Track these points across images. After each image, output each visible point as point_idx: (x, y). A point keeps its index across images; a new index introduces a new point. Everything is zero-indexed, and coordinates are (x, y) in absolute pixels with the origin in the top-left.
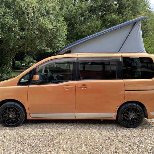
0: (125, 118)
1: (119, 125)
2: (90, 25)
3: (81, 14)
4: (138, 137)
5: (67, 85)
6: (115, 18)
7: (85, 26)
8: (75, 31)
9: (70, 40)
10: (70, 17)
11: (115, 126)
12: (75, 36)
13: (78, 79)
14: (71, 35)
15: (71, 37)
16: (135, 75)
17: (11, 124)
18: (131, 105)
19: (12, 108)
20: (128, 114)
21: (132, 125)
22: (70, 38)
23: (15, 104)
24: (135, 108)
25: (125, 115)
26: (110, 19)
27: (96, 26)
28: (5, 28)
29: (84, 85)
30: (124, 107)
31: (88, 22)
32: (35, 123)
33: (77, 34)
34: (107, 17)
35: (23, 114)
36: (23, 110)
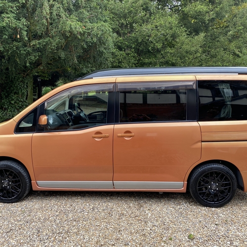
0: (203, 190)
1: (192, 202)
2: (158, 24)
3: (142, 6)
4: (222, 226)
5: (98, 133)
6: (201, 10)
7: (149, 26)
8: (133, 35)
9: (124, 51)
10: (124, 11)
11: (186, 203)
12: (134, 43)
13: (116, 121)
14: (127, 43)
15: (127, 46)
16: (222, 112)
17: (7, 198)
18: (213, 167)
19: (7, 171)
20: (207, 182)
21: (216, 201)
22: (125, 48)
23: (12, 165)
24: (220, 173)
25: (202, 184)
26: (191, 13)
27: (167, 25)
28: (6, 35)
29: (128, 132)
30: (200, 170)
31: (154, 19)
32: (48, 195)
33: (137, 40)
34: (187, 9)
35: (26, 182)
36: (24, 174)
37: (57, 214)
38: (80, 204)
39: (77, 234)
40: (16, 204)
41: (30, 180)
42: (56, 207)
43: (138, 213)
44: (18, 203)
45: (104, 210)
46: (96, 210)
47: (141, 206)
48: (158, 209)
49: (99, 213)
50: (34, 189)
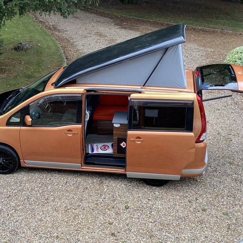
4: (152, 201)
5: (70, 130)
35: (16, 161)
36: (15, 155)
37: (40, 185)
38: (57, 178)
39: (53, 201)
40: (9, 175)
41: (19, 160)
42: (39, 180)
43: (98, 187)
44: (11, 175)
45: (74, 184)
46: (68, 184)
47: (102, 182)
48: (114, 185)
49: (69, 186)
50: (22, 165)
